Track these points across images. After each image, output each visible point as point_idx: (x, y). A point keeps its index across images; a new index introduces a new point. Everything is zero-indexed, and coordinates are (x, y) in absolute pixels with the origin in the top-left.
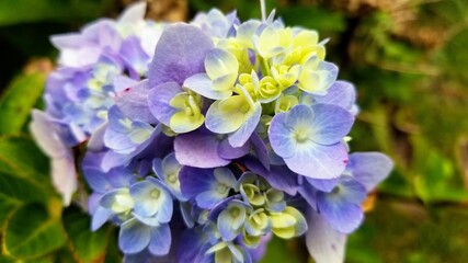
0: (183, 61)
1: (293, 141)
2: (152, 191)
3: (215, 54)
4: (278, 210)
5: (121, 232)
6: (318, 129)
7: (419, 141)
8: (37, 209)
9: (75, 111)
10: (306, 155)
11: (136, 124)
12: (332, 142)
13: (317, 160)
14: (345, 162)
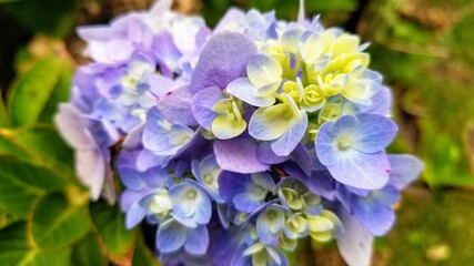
0: (226, 66)
1: (335, 149)
2: (188, 192)
3: (258, 60)
4: (315, 214)
5: (159, 232)
6: (361, 137)
7: (427, 125)
8: (58, 198)
9: (106, 107)
10: (348, 163)
11: (176, 127)
12: (374, 150)
13: (360, 169)
14: (388, 171)
